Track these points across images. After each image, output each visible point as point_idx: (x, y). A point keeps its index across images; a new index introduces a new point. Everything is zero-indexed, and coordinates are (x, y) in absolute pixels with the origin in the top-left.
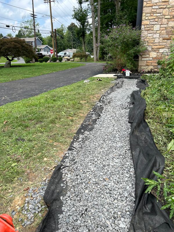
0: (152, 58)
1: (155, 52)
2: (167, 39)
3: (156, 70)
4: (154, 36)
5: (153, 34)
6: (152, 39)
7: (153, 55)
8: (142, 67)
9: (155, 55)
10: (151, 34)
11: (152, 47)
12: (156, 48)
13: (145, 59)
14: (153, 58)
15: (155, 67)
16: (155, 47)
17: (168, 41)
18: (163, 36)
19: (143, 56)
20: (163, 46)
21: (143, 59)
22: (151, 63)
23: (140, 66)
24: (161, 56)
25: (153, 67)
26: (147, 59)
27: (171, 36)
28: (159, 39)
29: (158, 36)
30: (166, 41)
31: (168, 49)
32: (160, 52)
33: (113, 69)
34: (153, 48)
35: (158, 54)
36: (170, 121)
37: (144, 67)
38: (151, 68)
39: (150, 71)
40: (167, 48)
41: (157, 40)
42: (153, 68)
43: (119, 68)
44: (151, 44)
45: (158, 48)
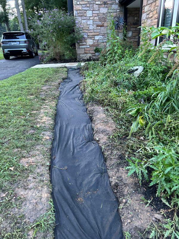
0: (89, 45)
1: (91, 39)
2: (100, 26)
3: (94, 57)
4: (88, 23)
5: (86, 21)
6: (86, 26)
7: (90, 42)
8: (81, 55)
9: (92, 42)
10: (85, 21)
11: (87, 34)
12: (92, 36)
13: (83, 47)
14: (91, 46)
15: (93, 55)
16: (90, 33)
17: (102, 28)
18: (96, 22)
19: (80, 44)
20: (98, 33)
21: (80, 47)
22: (89, 51)
23: (79, 55)
24: (97, 43)
25: (91, 54)
26: (85, 47)
27: (103, 23)
28: (93, 25)
29: (92, 23)
30: (99, 28)
31: (103, 37)
32: (96, 39)
33: (51, 59)
34: (89, 35)
35: (94, 41)
36: (126, 106)
37: (83, 55)
38: (90, 56)
39: (89, 58)
40: (102, 35)
41: (91, 27)
42: (91, 56)
43: (58, 58)
44: (86, 31)
45: (93, 35)
